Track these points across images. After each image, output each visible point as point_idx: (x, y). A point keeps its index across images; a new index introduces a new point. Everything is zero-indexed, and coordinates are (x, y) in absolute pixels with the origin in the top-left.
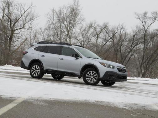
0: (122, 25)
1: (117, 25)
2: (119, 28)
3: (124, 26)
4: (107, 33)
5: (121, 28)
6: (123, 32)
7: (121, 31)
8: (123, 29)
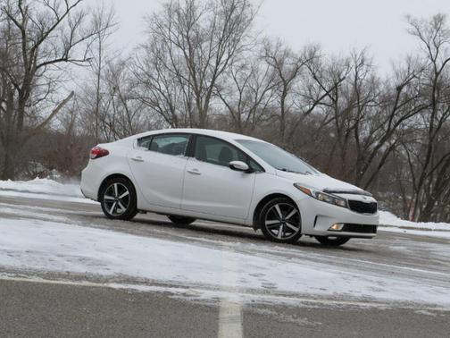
0: (362, 53)
1: (347, 54)
2: (352, 63)
3: (368, 56)
4: (315, 78)
5: (358, 63)
6: (365, 76)
7: (360, 73)
8: (365, 67)
